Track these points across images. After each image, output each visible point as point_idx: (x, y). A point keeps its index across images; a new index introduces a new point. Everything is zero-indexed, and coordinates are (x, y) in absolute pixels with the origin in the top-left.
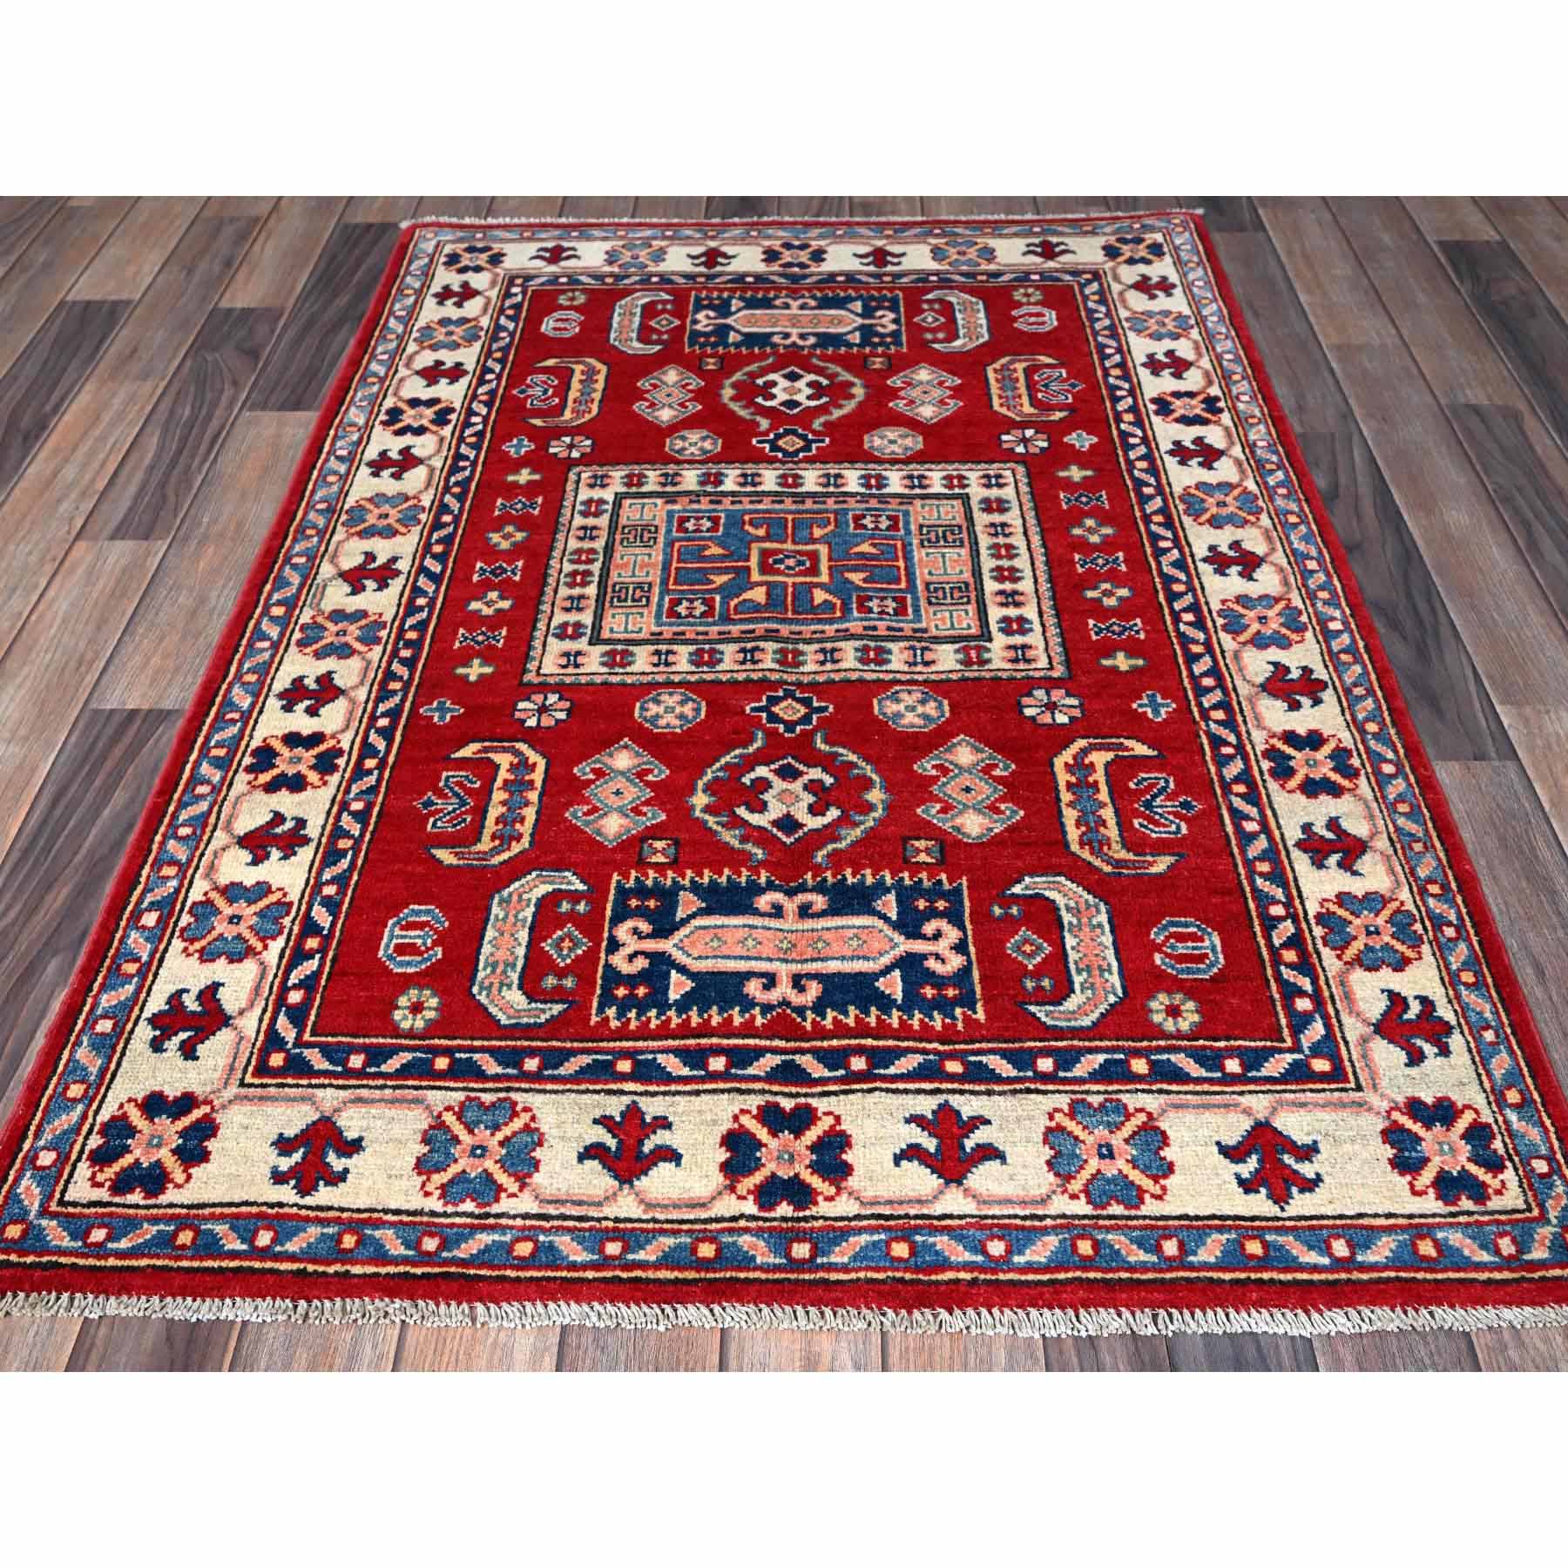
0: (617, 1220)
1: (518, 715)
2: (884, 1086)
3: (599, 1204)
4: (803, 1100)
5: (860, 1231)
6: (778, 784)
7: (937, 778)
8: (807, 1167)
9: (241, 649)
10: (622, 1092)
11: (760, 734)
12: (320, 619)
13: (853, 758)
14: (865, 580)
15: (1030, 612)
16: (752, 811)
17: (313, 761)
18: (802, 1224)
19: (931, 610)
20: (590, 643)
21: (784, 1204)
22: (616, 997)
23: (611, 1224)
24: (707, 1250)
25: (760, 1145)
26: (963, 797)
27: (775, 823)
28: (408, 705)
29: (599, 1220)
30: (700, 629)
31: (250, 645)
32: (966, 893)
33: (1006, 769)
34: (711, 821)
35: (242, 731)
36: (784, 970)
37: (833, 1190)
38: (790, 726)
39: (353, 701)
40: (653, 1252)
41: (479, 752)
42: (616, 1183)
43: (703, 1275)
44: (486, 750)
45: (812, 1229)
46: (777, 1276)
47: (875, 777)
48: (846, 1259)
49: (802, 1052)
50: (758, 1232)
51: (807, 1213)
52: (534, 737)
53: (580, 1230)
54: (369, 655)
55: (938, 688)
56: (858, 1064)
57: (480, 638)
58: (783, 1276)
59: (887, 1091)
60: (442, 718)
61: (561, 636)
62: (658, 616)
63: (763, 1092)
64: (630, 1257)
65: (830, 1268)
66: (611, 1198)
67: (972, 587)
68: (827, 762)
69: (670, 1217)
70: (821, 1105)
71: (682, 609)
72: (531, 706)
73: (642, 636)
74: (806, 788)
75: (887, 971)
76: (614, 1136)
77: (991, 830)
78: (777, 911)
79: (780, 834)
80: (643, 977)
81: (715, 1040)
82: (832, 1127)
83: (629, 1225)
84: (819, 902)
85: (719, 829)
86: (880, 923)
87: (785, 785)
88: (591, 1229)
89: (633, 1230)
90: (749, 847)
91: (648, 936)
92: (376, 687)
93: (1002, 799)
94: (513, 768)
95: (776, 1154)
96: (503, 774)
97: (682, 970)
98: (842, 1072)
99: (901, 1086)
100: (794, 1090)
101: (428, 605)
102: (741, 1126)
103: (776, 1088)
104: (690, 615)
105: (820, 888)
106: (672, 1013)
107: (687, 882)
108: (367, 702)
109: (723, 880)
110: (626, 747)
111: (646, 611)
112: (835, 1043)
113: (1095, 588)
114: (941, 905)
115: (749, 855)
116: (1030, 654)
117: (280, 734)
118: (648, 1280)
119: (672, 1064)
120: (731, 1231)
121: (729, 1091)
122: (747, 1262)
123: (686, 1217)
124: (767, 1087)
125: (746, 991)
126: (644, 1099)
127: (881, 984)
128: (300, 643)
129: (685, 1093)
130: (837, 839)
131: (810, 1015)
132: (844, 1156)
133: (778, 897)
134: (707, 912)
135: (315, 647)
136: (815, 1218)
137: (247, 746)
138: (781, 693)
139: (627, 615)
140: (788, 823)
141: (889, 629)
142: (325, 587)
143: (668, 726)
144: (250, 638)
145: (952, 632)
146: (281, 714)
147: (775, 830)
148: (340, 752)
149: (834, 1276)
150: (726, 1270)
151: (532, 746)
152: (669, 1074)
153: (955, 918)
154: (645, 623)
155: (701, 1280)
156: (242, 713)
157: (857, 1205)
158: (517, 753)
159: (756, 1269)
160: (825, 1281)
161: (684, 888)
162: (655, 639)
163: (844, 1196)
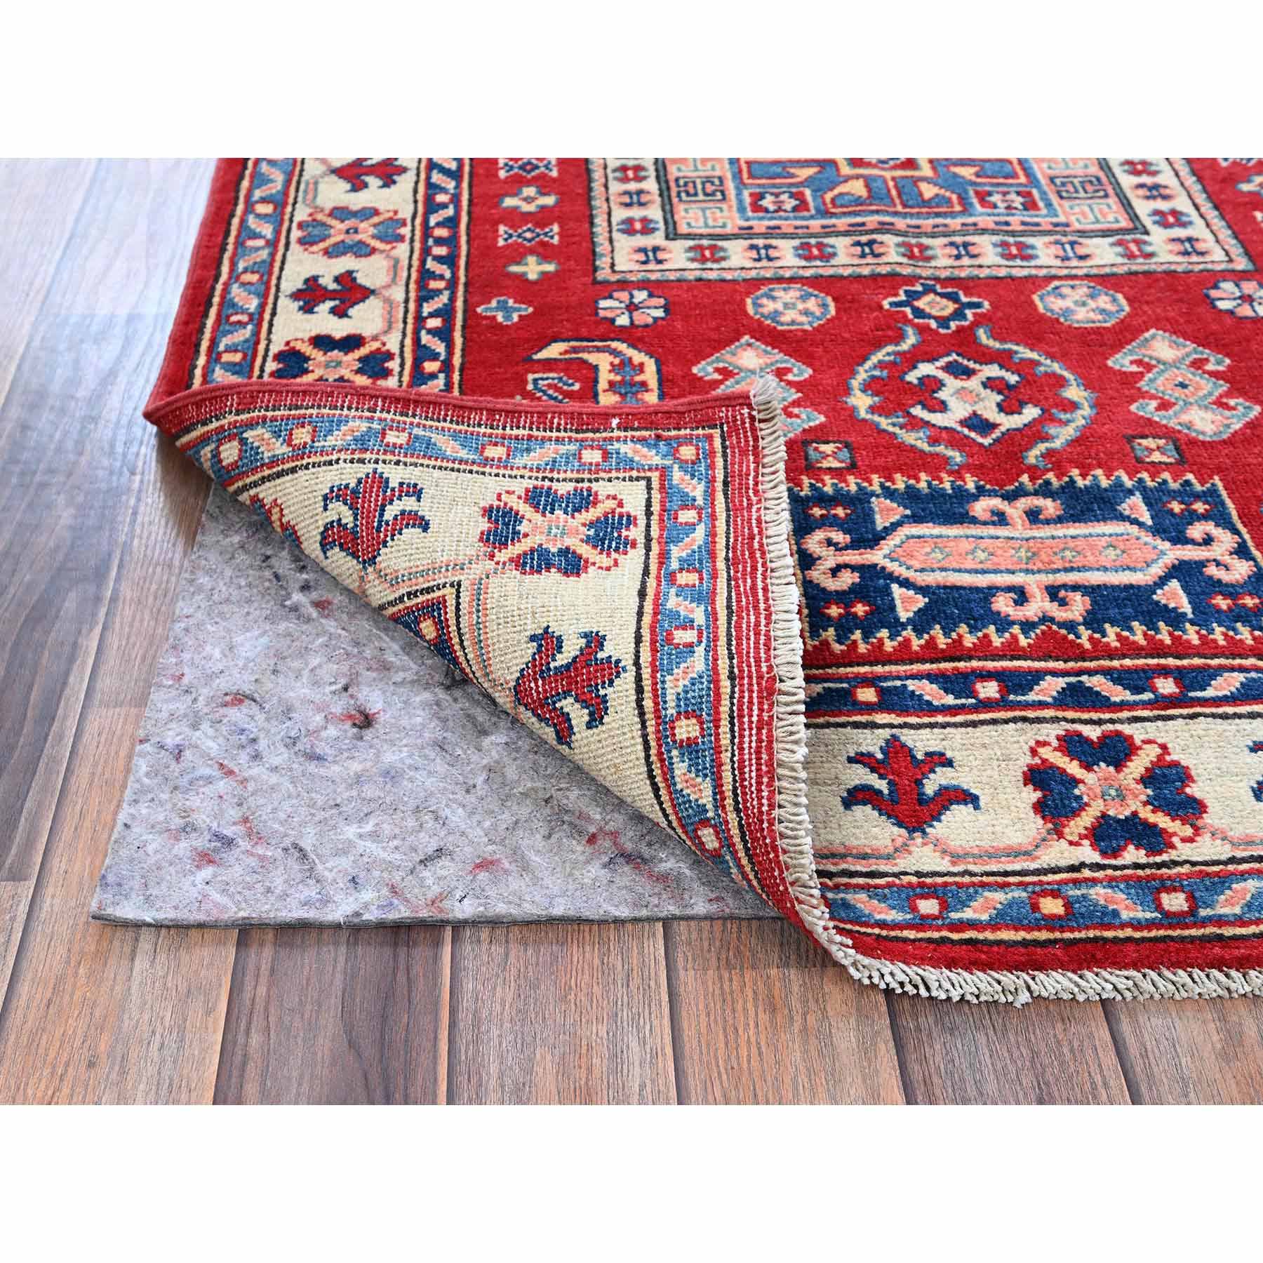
0: (918, 874)
1: (602, 313)
2: (1207, 710)
3: (888, 857)
4: (1110, 727)
5: (1243, 876)
6: (952, 383)
7: (1142, 374)
8: (1145, 804)
9: (230, 247)
10: (874, 726)
11: (910, 331)
12: (320, 217)
13: (1034, 356)
14: (978, 175)
15: (1182, 204)
16: (932, 410)
17: (357, 365)
18: (1164, 870)
19: (1066, 204)
20: (667, 238)
21: (1131, 848)
22: (829, 617)
23: (914, 879)
24: (1051, 906)
25: (1076, 782)
26: (1179, 392)
27: (963, 423)
28: (459, 304)
29: (895, 875)
30: (799, 223)
31: (239, 243)
32: (1224, 494)
33: (1219, 363)
34: (884, 423)
35: (257, 334)
36: (1033, 583)
37: (1188, 831)
38: (943, 321)
39: (389, 302)
40: (985, 909)
41: (566, 352)
42: (903, 831)
43: (1058, 935)
44: (575, 350)
45: (1179, 875)
46: (1153, 933)
47: (1066, 374)
48: (1237, 910)
49: (1091, 672)
50: (1111, 882)
51: (1165, 857)
52: (632, 335)
53: (876, 887)
54: (394, 253)
55: (1107, 281)
56: (1167, 686)
57: (528, 235)
58: (1162, 933)
59: (1214, 716)
60: (507, 318)
61: (630, 232)
62: (741, 209)
63: (1055, 720)
64: (955, 916)
65: (1220, 921)
66: (903, 849)
67: (1104, 179)
68: (1004, 359)
69: (988, 868)
70: (1137, 732)
71: (768, 202)
72: (616, 304)
73: (729, 230)
74: (985, 385)
75: (1162, 581)
76: (881, 777)
77: (1228, 426)
78: (1001, 519)
79: (973, 435)
80: (856, 593)
81: (975, 663)
82: (1160, 758)
83: (939, 880)
84: (1050, 507)
85: (897, 430)
86: (1134, 530)
87: (958, 384)
88: (889, 885)
89: (946, 884)
90: (940, 449)
91: (846, 548)
92: (412, 286)
93: (1228, 394)
94: (614, 368)
95: (1098, 791)
96: (605, 377)
97: (906, 583)
98: (1147, 696)
99: (1230, 710)
100: (1095, 716)
101: (452, 201)
102: (1044, 761)
103: (1070, 714)
104: (779, 210)
105: (1046, 491)
106: (908, 632)
107: (876, 488)
108: (407, 301)
109: (923, 485)
110: (749, 345)
111: (724, 206)
112: (1128, 662)
113: (1249, 181)
114: (1200, 507)
115: (947, 460)
116: (1200, 246)
117: (306, 336)
118: (985, 942)
119: (930, 691)
120: (1076, 882)
121: (1014, 720)
122: (1108, 918)
123: (1010, 868)
124: (1060, 714)
125: (995, 607)
126: (905, 731)
127: (1159, 596)
128: (301, 241)
129: (955, 725)
130: (1046, 438)
131: (1085, 633)
132: (1188, 790)
133: (996, 503)
134: (916, 519)
135: (322, 245)
136: (1176, 863)
137: (267, 350)
138: (919, 288)
139: (703, 210)
140: (979, 424)
141: (1023, 223)
142: (316, 183)
143: (793, 322)
144: (238, 237)
145: (1098, 226)
146: (301, 316)
147: (966, 431)
148: (390, 356)
149: (1228, 932)
150: (1088, 928)
151: (633, 345)
152: (929, 703)
153: (1224, 521)
154: (728, 217)
155: (1056, 941)
156: (251, 316)
157: (1228, 847)
158: (614, 353)
159: (1123, 926)
160: (1220, 938)
161: (873, 494)
162: (746, 233)
163: (1207, 837)
